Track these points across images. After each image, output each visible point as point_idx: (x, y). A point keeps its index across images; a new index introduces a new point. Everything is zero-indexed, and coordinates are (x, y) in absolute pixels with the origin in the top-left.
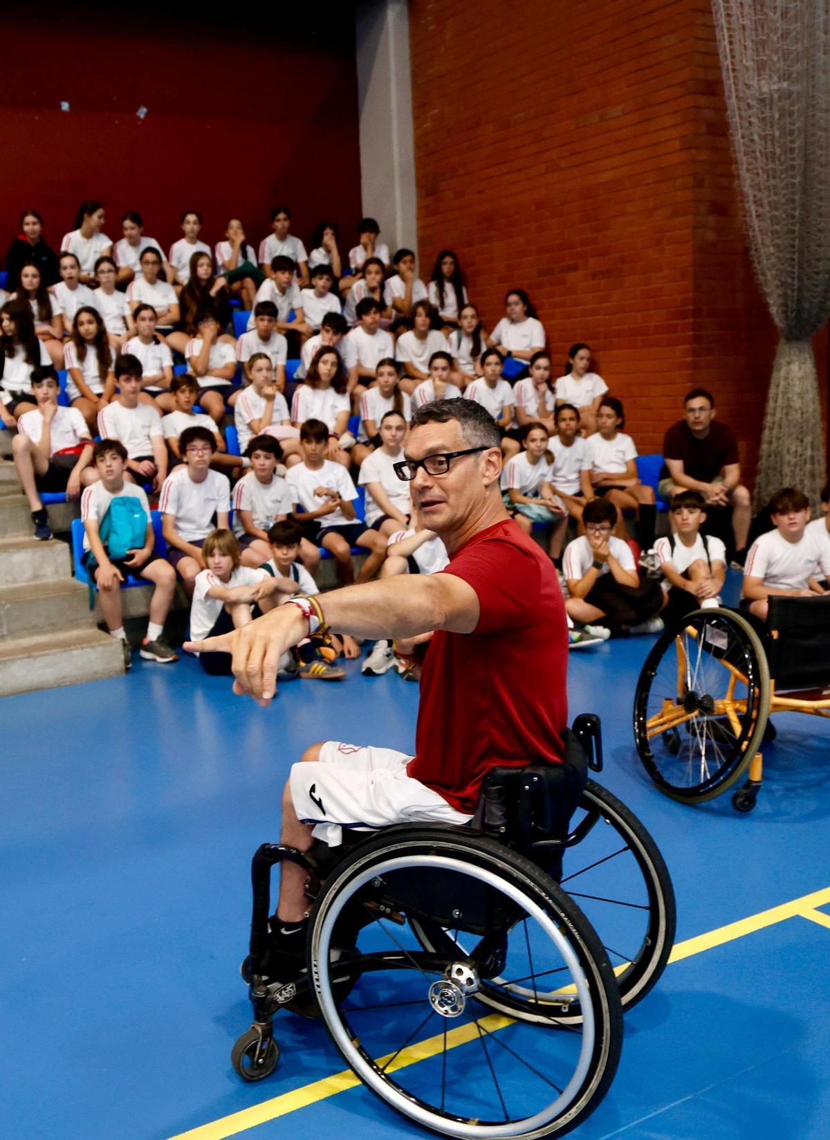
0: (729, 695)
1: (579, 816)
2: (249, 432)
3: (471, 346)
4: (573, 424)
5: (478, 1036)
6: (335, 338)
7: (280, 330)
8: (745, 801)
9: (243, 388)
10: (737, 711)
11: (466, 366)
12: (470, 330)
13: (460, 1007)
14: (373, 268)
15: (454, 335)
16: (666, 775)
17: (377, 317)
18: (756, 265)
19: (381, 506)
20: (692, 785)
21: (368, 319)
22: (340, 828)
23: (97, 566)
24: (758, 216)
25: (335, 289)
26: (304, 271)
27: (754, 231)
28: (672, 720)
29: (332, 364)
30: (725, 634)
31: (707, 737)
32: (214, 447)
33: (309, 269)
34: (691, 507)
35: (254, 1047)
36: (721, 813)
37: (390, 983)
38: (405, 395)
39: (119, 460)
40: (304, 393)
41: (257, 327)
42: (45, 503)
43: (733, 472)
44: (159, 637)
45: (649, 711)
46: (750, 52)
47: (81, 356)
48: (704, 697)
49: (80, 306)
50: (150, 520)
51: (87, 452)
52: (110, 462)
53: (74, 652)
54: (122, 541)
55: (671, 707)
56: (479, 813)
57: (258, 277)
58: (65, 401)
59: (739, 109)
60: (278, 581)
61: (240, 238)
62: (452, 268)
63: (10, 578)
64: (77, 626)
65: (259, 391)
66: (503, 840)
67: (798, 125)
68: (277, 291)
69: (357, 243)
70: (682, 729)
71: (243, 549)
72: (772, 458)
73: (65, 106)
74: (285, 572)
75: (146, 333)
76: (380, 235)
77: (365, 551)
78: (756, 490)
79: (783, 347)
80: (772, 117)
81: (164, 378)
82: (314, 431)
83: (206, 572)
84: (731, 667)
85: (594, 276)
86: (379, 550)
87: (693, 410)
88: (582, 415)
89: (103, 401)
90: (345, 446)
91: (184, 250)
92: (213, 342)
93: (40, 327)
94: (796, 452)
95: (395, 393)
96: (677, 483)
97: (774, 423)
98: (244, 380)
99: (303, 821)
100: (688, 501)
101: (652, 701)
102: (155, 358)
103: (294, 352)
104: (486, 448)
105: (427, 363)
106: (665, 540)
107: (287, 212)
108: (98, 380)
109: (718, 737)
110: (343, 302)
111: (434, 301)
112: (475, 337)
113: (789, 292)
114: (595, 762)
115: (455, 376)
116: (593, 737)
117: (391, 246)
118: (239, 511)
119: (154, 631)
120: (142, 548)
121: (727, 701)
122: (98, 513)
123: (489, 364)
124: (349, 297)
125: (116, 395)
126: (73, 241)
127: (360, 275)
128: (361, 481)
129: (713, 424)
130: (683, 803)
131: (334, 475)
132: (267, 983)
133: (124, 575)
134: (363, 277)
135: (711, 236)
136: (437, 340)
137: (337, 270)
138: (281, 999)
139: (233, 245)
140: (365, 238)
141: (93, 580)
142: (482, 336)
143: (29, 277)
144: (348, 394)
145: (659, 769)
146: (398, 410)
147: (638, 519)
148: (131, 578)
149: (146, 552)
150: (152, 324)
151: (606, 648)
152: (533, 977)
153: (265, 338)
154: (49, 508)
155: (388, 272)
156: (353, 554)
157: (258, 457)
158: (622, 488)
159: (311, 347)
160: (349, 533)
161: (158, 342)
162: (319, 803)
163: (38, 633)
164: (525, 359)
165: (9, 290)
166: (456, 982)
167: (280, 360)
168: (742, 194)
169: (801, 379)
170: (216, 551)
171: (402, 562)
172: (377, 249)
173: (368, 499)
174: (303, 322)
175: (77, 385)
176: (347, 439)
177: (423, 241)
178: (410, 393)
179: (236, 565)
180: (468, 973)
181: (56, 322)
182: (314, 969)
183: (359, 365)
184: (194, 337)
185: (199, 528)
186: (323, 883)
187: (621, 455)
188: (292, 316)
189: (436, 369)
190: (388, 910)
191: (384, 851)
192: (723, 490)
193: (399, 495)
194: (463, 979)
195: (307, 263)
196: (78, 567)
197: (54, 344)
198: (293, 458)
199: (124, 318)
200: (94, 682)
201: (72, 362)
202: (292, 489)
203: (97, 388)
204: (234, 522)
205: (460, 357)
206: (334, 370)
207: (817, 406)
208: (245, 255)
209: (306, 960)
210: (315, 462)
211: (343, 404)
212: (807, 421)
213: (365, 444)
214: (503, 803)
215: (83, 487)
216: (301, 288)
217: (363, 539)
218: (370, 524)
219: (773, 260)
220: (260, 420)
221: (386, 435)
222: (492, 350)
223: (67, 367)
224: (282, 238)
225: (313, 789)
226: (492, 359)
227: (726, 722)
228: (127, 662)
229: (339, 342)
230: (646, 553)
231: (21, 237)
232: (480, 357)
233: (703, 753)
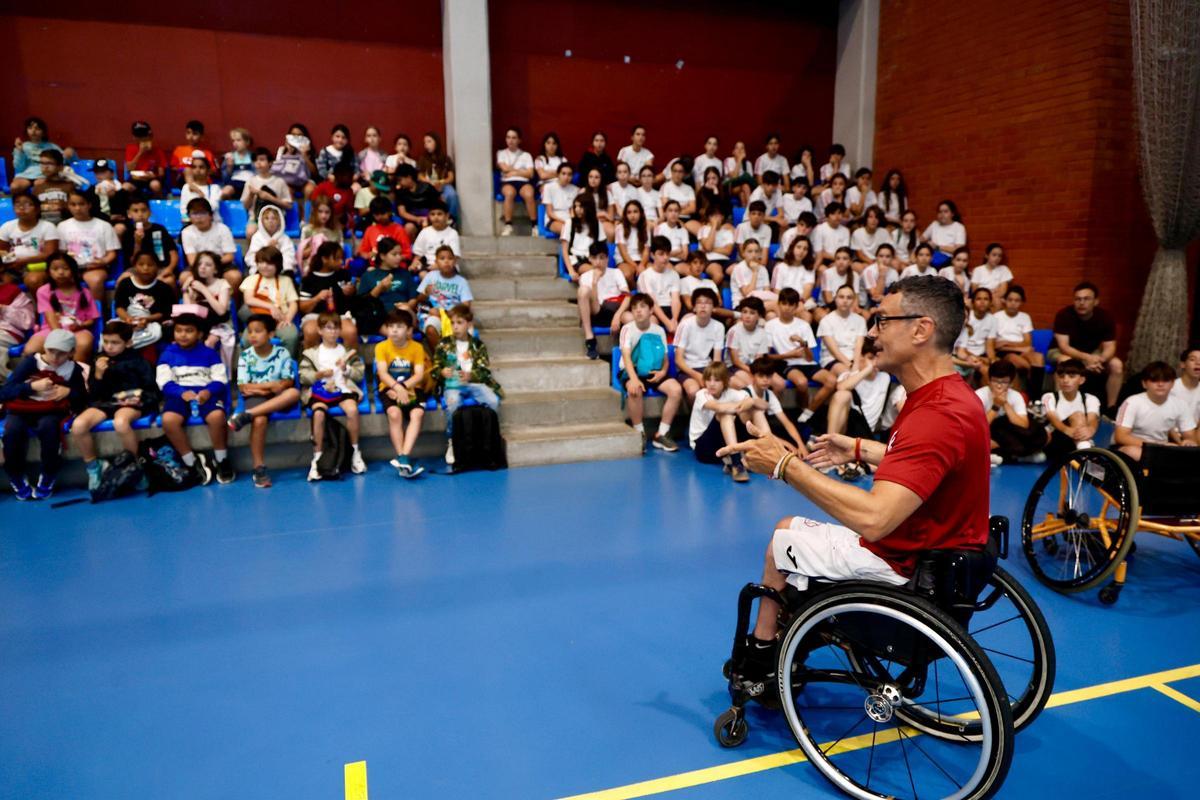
0: (1102, 515)
1: (989, 589)
2: (740, 294)
3: (908, 241)
4: (986, 303)
5: (898, 738)
6: (807, 230)
7: (767, 222)
8: (1109, 596)
9: (738, 262)
10: (1108, 527)
11: (903, 256)
12: (908, 230)
13: (887, 715)
14: (839, 180)
15: (895, 233)
16: (1044, 570)
17: (840, 216)
18: (1145, 189)
19: (832, 353)
20: (1066, 579)
21: (833, 217)
22: (807, 579)
23: (628, 379)
24: (1150, 152)
25: (808, 195)
26: (786, 181)
27: (1146, 163)
28: (1054, 529)
29: (805, 249)
30: (1103, 469)
31: (1082, 546)
32: (716, 304)
33: (790, 180)
34: (1072, 373)
35: (730, 724)
36: (1089, 603)
37: (827, 693)
38: (855, 274)
39: (647, 307)
40: (782, 268)
41: (751, 220)
42: (595, 334)
43: (1110, 347)
44: (667, 434)
45: (1035, 520)
46: (1156, 24)
47: (627, 235)
48: (1082, 515)
49: (628, 200)
50: (667, 351)
51: (626, 302)
52: (642, 309)
53: (610, 438)
54: (646, 365)
55: (1052, 520)
56: (915, 577)
57: (753, 184)
58: (613, 265)
59: (1143, 68)
60: (756, 400)
61: (742, 155)
62: (898, 182)
63: (568, 383)
64: (612, 420)
65: (748, 265)
66: (930, 599)
67: (1191, 81)
68: (764, 196)
69: (827, 162)
70: (1060, 539)
71: (731, 376)
72: (1144, 339)
73: (627, 59)
74: (760, 394)
75: (673, 221)
76: (846, 157)
77: (818, 385)
78: (1128, 362)
79: (1161, 254)
80: (1170, 76)
81: (682, 252)
82: (789, 297)
83: (704, 390)
84: (1106, 494)
85: (1009, 192)
86: (829, 385)
87: (1080, 299)
88: (994, 296)
89: (641, 266)
90: (810, 308)
91: (703, 162)
92: (718, 228)
93: (600, 213)
94: (1164, 335)
95: (848, 272)
96: (1063, 352)
97: (1147, 311)
98: (738, 257)
99: (780, 571)
100: (1070, 369)
101: (1038, 513)
102: (676, 238)
103: (776, 239)
104: (920, 317)
105: (875, 252)
106: (1051, 395)
107: (777, 138)
108: (637, 252)
109: (1092, 546)
110: (814, 204)
111: (882, 206)
112: (912, 236)
113: (1171, 211)
114: (1002, 552)
115: (895, 262)
116: (1002, 534)
117: (853, 165)
118: (729, 349)
119: (664, 429)
120: (660, 370)
121: (1100, 519)
122: (631, 344)
123: (922, 255)
124: (818, 200)
125: (650, 264)
126: (627, 154)
127: (827, 185)
128: (819, 334)
129: (1096, 309)
130: (1058, 592)
131: (801, 327)
132: (742, 680)
133: (646, 388)
134: (830, 187)
135: (1108, 166)
136: (883, 236)
137: (811, 183)
138: (753, 693)
139: (736, 160)
140: (833, 158)
141: (625, 389)
142: (917, 233)
143: (594, 177)
144: (814, 271)
145: (1039, 565)
146: (849, 284)
147: (1029, 376)
148: (651, 391)
149: (662, 373)
150: (676, 214)
151: (999, 471)
152: (938, 702)
153: (756, 227)
154: (597, 337)
155: (849, 184)
156: (810, 386)
157: (746, 312)
158: (1019, 353)
159: (789, 235)
160: (808, 371)
161: (679, 227)
162: (793, 560)
163: (585, 423)
164: (950, 253)
165: (580, 186)
166: (885, 697)
167: (766, 244)
168: (1139, 134)
169: (1174, 279)
170: (712, 377)
171: (848, 395)
172: (842, 166)
173: (823, 347)
174: (783, 217)
175: (622, 255)
176: (810, 303)
177: (877, 162)
178: (860, 273)
179: (725, 387)
180: (895, 692)
181: (611, 210)
182: (780, 675)
183: (823, 251)
184: (706, 224)
185: (701, 359)
186: (791, 616)
187: (1019, 329)
188: (775, 212)
189: (882, 256)
190: (838, 640)
191: (840, 598)
192: (1100, 361)
193: (846, 346)
194: (891, 696)
195: (789, 175)
196: (615, 381)
197: (608, 224)
198: (770, 314)
199: (657, 209)
200: (620, 459)
201: (620, 239)
202: (769, 337)
203: (636, 257)
204: (725, 356)
205: (900, 249)
206: (805, 253)
207: (1185, 301)
208: (745, 168)
209: (774, 667)
210: (787, 318)
211: (810, 278)
212: (1176, 312)
213: (824, 308)
214: (932, 573)
215: (622, 325)
216: (783, 193)
217: (817, 376)
218: (823, 365)
219: (1161, 186)
220: (749, 286)
221: (840, 302)
222: (924, 244)
223: (616, 242)
224: (772, 156)
225: (790, 549)
226: (924, 251)
227: (1098, 534)
228: (643, 449)
229: (810, 232)
230: (1034, 403)
231: (590, 150)
232: (915, 249)
233: (1078, 556)
